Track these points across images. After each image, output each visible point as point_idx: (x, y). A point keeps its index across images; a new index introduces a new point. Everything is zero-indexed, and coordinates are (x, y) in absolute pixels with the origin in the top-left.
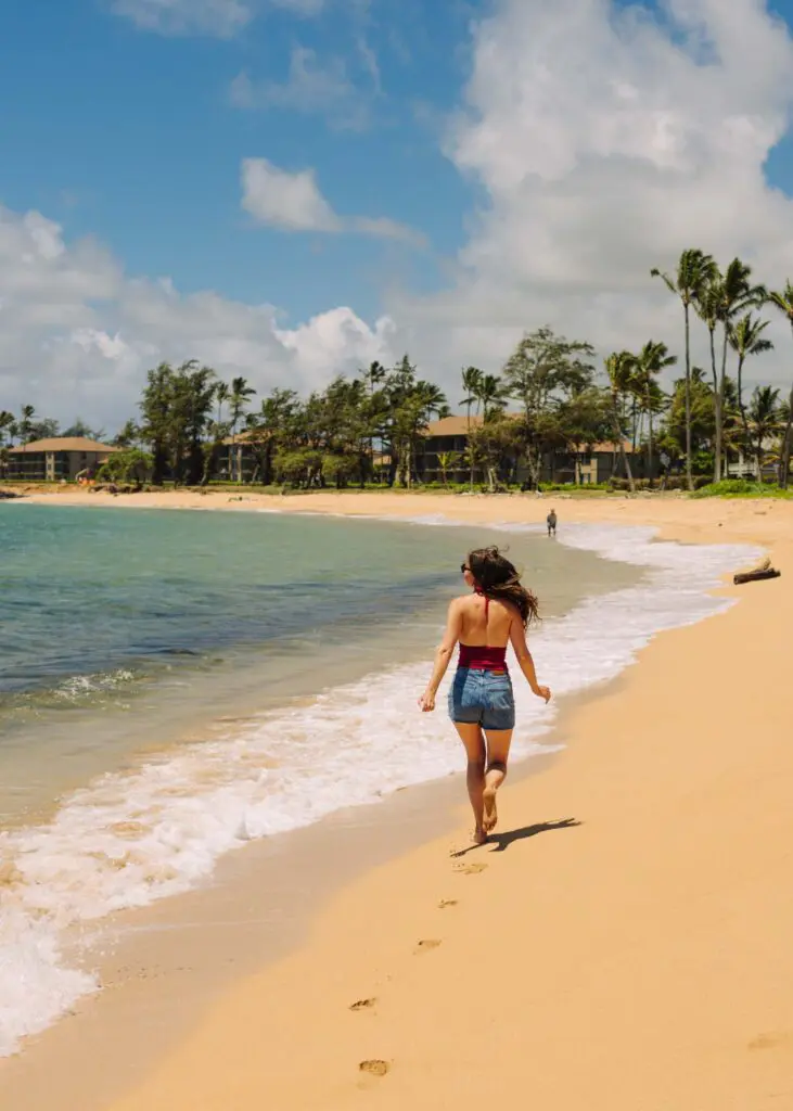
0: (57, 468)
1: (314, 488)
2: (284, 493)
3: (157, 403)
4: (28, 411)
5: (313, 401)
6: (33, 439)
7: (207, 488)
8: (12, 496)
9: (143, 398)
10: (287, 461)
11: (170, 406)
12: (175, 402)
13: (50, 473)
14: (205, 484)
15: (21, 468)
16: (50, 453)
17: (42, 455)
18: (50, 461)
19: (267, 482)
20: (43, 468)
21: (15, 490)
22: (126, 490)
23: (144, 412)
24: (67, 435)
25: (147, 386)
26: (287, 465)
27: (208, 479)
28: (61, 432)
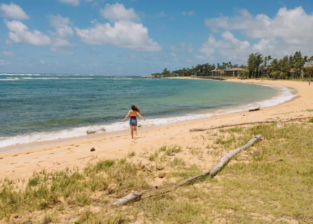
0: (235, 74)
1: (279, 79)
2: (272, 80)
3: (250, 61)
4: (230, 63)
5: (280, 61)
6: (232, 68)
7: (259, 78)
8: (224, 79)
9: (248, 60)
10: (274, 73)
11: (253, 62)
12: (254, 61)
13: (234, 75)
14: (258, 77)
15: (228, 74)
16: (234, 71)
17: (232, 71)
18: (234, 73)
19: (270, 78)
20: (232, 74)
21: (225, 78)
22: (244, 79)
23: (247, 63)
24: (240, 67)
25: (249, 58)
26: (273, 74)
27: (259, 76)
28: (239, 66)
